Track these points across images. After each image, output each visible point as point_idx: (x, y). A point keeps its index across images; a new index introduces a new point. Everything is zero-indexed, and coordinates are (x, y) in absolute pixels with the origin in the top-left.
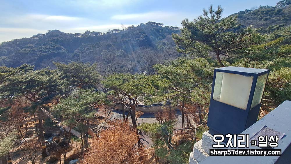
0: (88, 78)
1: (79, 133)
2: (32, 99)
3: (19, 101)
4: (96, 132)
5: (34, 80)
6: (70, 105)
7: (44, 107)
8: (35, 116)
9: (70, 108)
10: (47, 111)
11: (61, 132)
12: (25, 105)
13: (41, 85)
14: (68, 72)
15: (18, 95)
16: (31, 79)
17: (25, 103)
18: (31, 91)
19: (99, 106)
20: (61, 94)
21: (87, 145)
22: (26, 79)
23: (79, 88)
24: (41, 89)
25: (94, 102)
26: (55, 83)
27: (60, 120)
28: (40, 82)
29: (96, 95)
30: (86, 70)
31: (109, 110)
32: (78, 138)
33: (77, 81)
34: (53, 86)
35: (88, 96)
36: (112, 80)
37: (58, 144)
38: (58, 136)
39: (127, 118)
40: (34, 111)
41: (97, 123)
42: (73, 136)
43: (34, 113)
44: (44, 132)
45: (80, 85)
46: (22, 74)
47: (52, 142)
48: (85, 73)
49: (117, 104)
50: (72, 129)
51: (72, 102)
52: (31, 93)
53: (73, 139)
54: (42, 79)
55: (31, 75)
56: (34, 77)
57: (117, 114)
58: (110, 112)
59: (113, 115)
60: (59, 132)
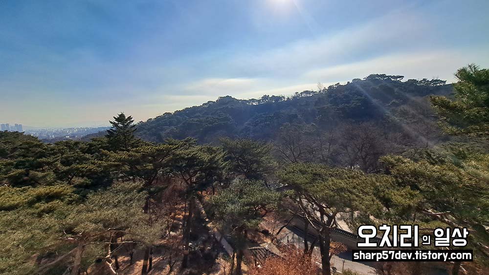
0: (257, 164)
1: (231, 248)
2: (189, 181)
4: (255, 256)
5: (195, 158)
6: (228, 201)
7: (198, 195)
9: (227, 205)
10: (199, 202)
12: (179, 188)
13: (201, 165)
18: (189, 172)
19: (267, 212)
20: (219, 182)
21: (239, 272)
23: (243, 176)
24: (200, 170)
25: (261, 204)
26: (216, 164)
27: (211, 220)
28: (201, 161)
29: (266, 193)
30: (256, 152)
31: (280, 222)
32: (229, 256)
33: (241, 166)
34: (213, 168)
35: (254, 192)
36: (293, 172)
39: (312, 248)
41: (259, 240)
43: (185, 201)
44: (191, 231)
45: (245, 172)
46: (185, 149)
47: (197, 248)
48: (254, 155)
49: (295, 216)
50: (223, 238)
51: (231, 196)
52: (189, 174)
53: (221, 254)
54: (203, 158)
56: (196, 154)
57: (293, 235)
58: (282, 228)
59: (287, 234)
60: (206, 236)
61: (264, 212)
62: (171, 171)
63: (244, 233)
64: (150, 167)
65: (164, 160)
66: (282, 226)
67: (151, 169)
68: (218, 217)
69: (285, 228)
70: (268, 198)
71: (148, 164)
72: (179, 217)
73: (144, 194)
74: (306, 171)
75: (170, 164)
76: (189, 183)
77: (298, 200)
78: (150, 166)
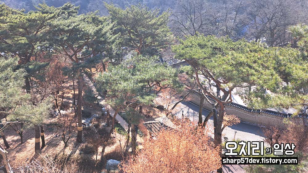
0: (151, 38)
1: (126, 123)
2: (74, 58)
3: (58, 58)
4: (150, 129)
5: (78, 30)
6: (120, 78)
7: (86, 73)
8: (74, 83)
9: (119, 82)
10: (89, 80)
11: (103, 114)
12: (64, 65)
13: (86, 39)
14: (123, 23)
15: (57, 49)
16: (74, 27)
17: (65, 61)
18: (73, 46)
19: (161, 88)
20: (110, 58)
21: (134, 144)
22: (68, 27)
23: (135, 52)
24: (86, 44)
25: (155, 81)
26: (103, 38)
27: (103, 97)
28: (86, 33)
29: (160, 70)
30: (150, 23)
31: (176, 98)
32: (124, 130)
33: (134, 40)
34: (101, 42)
35: (148, 68)
36: (191, 46)
37: (97, 130)
38: (98, 119)
39: (206, 120)
40: (74, 76)
41: (154, 115)
42: (118, 125)
43: (73, 79)
44: (82, 109)
45: (139, 47)
46: (64, 19)
47: (91, 125)
48: (148, 27)
49: (191, 92)
50: (118, 114)
51: (123, 72)
52: (73, 49)
53: (116, 129)
54: (87, 29)
55: (75, 21)
56: (78, 25)
57: (189, 109)
58: (177, 103)
59: (182, 109)
60: (100, 113)
61: (159, 88)
62: (51, 45)
63: (139, 109)
64: (23, 42)
65: (39, 33)
66: (177, 102)
67: (25, 44)
68: (110, 95)
69: (180, 103)
70: (163, 75)
71: (21, 38)
72: (69, 95)
73: (21, 73)
74: (206, 45)
75: (48, 37)
76: (75, 59)
77: (195, 76)
78: (23, 40)
